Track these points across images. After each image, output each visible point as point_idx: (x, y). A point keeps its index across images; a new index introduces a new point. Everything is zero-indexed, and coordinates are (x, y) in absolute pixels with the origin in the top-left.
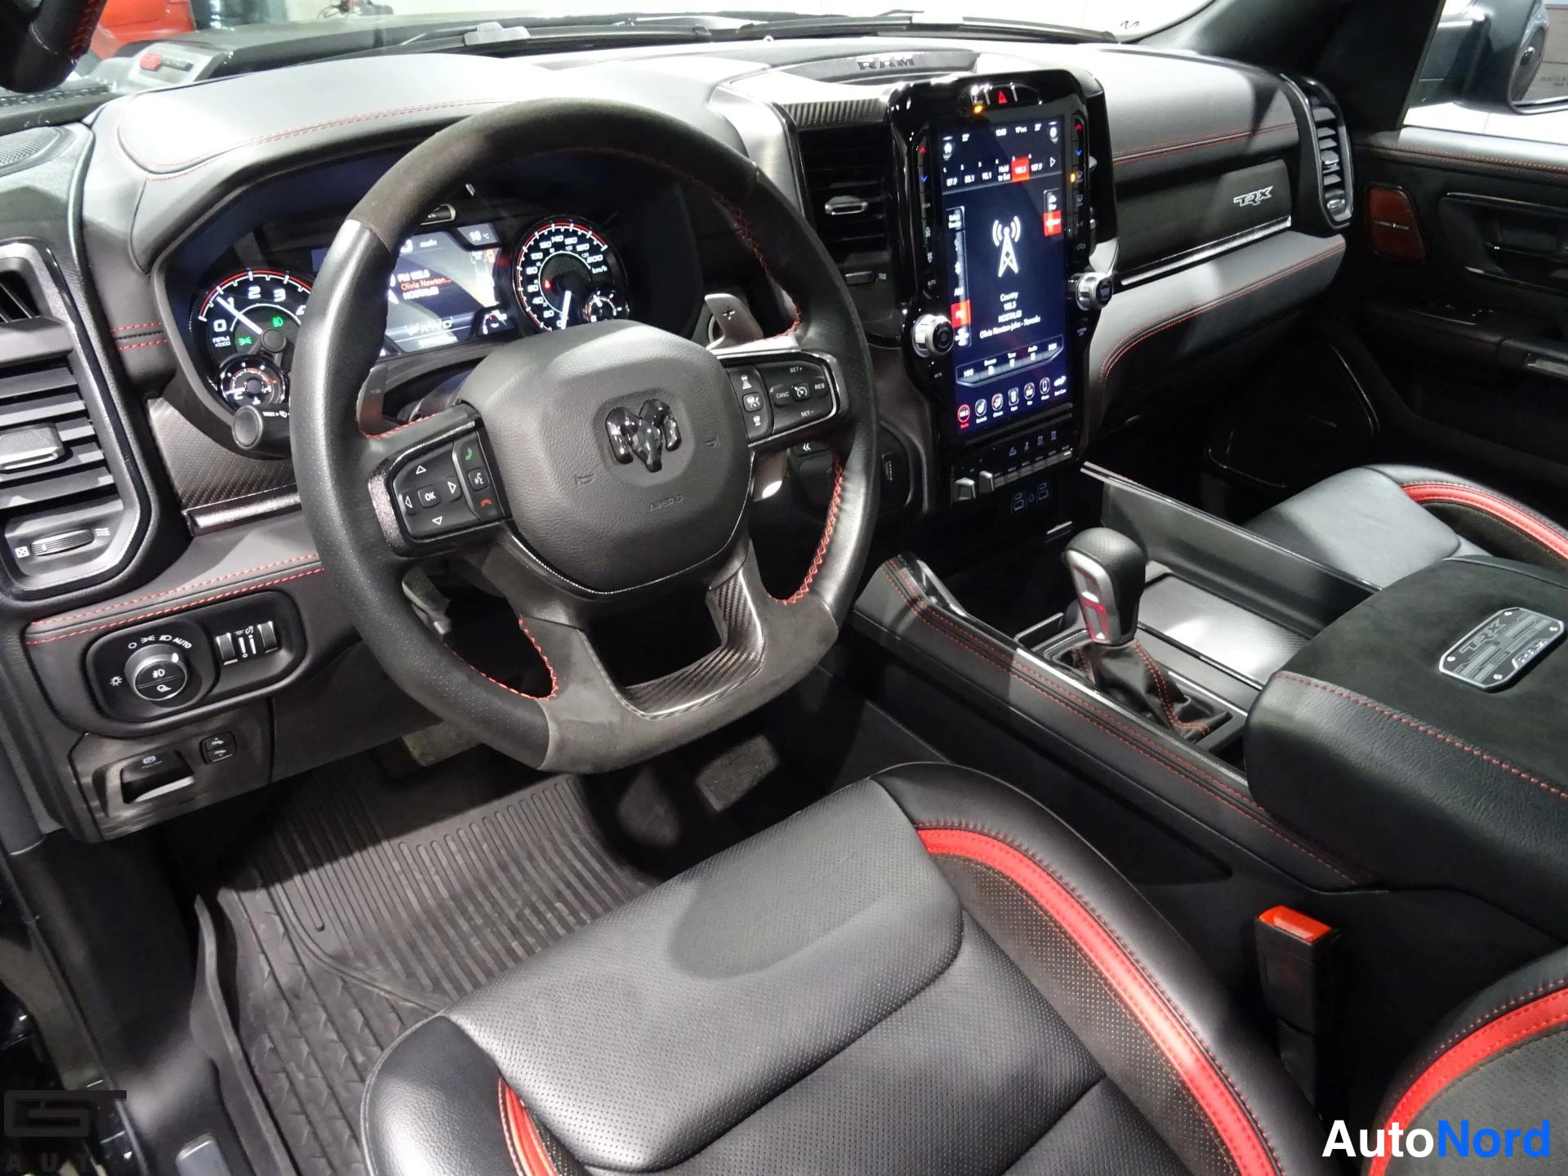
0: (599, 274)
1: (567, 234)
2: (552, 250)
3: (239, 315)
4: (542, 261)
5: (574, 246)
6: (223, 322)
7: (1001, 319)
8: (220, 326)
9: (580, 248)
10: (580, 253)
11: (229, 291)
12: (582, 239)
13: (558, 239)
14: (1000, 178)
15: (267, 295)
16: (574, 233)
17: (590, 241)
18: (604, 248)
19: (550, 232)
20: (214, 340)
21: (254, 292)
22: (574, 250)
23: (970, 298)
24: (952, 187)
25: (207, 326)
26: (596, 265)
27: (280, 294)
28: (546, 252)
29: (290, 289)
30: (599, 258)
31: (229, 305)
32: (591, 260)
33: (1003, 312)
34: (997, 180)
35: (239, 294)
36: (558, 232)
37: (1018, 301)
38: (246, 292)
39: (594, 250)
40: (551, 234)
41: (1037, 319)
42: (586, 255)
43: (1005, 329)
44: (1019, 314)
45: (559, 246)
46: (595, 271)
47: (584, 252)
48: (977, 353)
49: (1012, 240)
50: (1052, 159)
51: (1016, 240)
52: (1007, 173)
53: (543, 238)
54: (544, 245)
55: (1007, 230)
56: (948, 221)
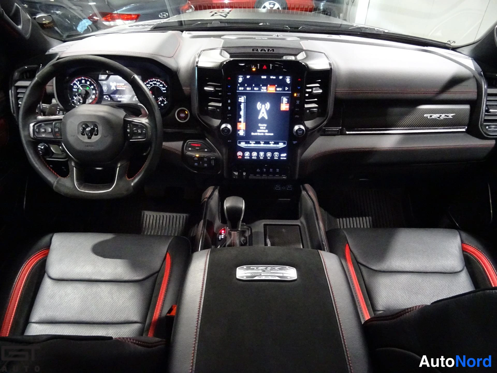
0: (164, 93)
1: (157, 81)
2: (153, 85)
3: (79, 86)
4: (150, 87)
5: (159, 85)
6: (76, 86)
7: (258, 131)
8: (75, 87)
9: (160, 85)
10: (161, 87)
11: (79, 80)
12: (161, 83)
13: (155, 82)
14: (262, 90)
15: (86, 83)
16: (159, 82)
17: (163, 84)
18: (166, 87)
19: (153, 80)
20: (73, 89)
21: (83, 81)
22: (159, 86)
23: (246, 122)
24: (241, 90)
25: (73, 86)
26: (164, 90)
27: (88, 83)
28: (151, 85)
29: (90, 82)
30: (165, 89)
31: (78, 83)
32: (163, 89)
33: (259, 129)
34: (261, 91)
35: (80, 81)
36: (155, 81)
37: (266, 127)
38: (82, 81)
39: (164, 87)
40: (153, 81)
41: (272, 134)
42: (162, 87)
43: (259, 134)
44: (267, 131)
45: (154, 84)
46: (163, 92)
47: (161, 86)
48: (247, 138)
49: (266, 110)
50: (286, 88)
51: (268, 109)
52: (265, 89)
53: (151, 81)
54: (151, 83)
55: (263, 106)
56: (238, 99)
